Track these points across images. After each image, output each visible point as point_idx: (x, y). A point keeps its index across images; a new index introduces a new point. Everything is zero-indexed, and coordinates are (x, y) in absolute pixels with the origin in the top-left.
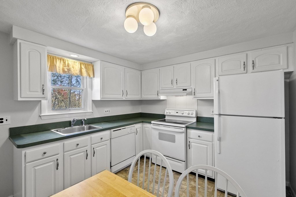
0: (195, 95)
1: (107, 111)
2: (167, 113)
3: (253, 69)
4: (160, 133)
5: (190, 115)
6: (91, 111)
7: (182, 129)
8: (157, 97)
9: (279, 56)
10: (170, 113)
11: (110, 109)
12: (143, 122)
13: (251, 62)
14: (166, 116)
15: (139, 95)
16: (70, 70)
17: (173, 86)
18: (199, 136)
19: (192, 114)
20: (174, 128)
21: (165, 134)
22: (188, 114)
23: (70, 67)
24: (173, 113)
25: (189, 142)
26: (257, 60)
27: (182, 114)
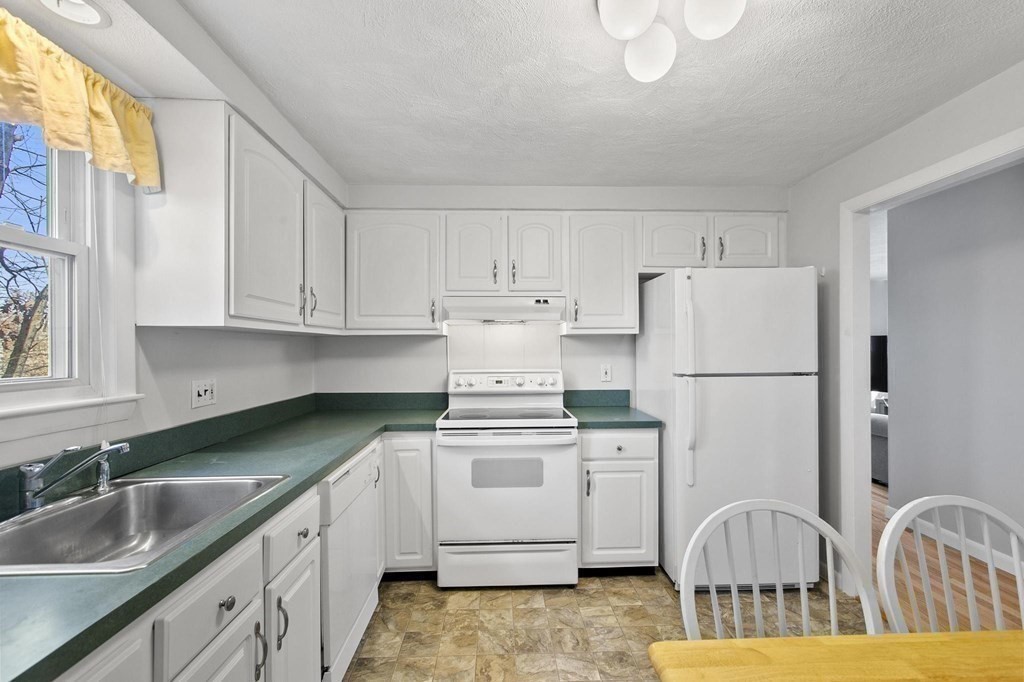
0: (576, 320)
1: (202, 393)
2: (459, 385)
3: (721, 259)
4: (476, 464)
5: (549, 389)
6: (133, 395)
7: (570, 433)
8: (430, 325)
9: (766, 237)
10: (471, 385)
11: (215, 381)
12: (386, 429)
13: (717, 241)
14: (450, 399)
15: (338, 314)
16: (29, 101)
17: (496, 287)
18: (619, 449)
19: (552, 384)
20: (538, 434)
21: (501, 461)
22: (541, 384)
23: (26, 74)
24: (484, 384)
25: (588, 472)
26: (727, 237)
27: (520, 385)
